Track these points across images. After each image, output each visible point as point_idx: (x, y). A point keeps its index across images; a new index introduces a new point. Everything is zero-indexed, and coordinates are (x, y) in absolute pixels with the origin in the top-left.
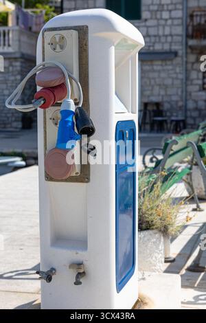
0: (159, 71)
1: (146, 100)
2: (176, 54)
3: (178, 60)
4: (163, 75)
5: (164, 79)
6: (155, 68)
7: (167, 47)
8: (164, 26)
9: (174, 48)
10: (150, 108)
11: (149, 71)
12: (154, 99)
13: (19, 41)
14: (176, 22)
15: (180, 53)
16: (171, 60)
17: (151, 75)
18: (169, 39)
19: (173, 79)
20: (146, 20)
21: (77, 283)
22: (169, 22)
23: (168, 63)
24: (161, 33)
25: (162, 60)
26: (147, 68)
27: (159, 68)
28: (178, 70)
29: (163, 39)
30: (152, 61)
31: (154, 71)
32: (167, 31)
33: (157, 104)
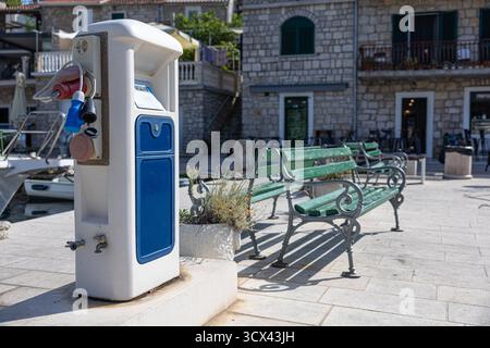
0: (331, 101)
1: (318, 128)
2: (347, 85)
3: (349, 91)
4: (334, 105)
5: (335, 108)
6: (328, 98)
7: (338, 79)
8: (335, 60)
9: (345, 79)
10: (322, 135)
11: (321, 101)
12: (326, 127)
13: (202, 74)
14: (347, 55)
15: (351, 84)
16: (343, 91)
17: (323, 105)
18: (341, 71)
19: (344, 108)
20: (319, 54)
21: (98, 251)
22: (341, 56)
23: (340, 93)
24: (333, 66)
25: (333, 91)
26: (319, 98)
27: (331, 98)
28: (349, 100)
29: (335, 72)
30: (324, 92)
31: (325, 101)
32: (339, 64)
33: (329, 132)
